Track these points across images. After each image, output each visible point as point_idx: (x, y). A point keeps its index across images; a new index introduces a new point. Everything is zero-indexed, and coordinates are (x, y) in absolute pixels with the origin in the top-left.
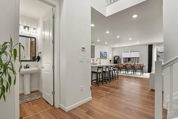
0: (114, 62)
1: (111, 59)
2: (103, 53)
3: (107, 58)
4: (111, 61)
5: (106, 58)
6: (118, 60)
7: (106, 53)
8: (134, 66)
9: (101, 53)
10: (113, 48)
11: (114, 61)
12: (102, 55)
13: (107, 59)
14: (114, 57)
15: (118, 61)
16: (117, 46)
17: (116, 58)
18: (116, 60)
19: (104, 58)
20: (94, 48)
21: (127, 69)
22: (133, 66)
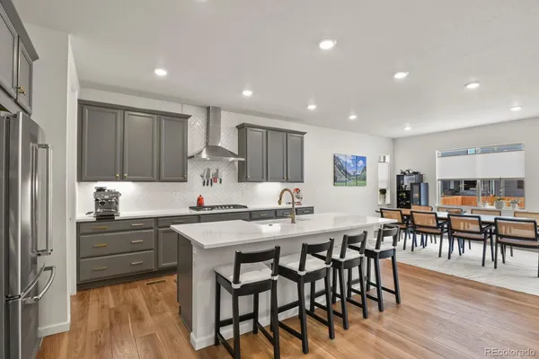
0: (398, 196)
1: (384, 187)
2: (349, 161)
3: (365, 179)
4: (383, 192)
5: (361, 179)
6: (416, 188)
7: (361, 162)
8: (495, 224)
9: (336, 159)
10: (394, 140)
11: (398, 193)
12: (341, 167)
13: (365, 185)
14: (400, 178)
15: (416, 195)
16: (408, 129)
17: (407, 182)
18: (408, 188)
19: (352, 182)
20: (302, 138)
21: (459, 238)
22: (490, 224)
